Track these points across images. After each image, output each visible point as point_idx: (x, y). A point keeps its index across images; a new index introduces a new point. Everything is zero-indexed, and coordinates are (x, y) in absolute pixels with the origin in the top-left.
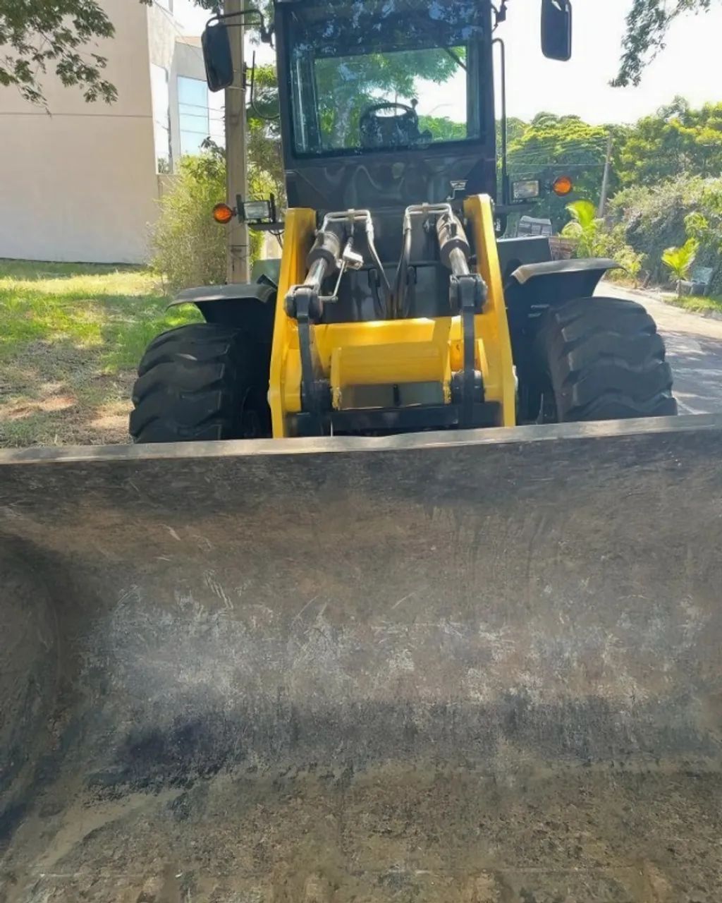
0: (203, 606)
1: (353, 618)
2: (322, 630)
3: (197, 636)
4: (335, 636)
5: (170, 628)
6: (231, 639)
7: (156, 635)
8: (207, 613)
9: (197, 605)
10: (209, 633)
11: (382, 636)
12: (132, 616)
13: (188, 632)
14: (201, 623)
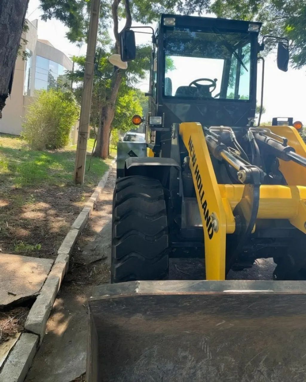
0: (193, 358)
1: (280, 363)
2: (262, 371)
3: (187, 376)
4: (269, 375)
5: (170, 372)
6: (208, 378)
7: (161, 376)
8: (195, 362)
9: (190, 356)
10: (194, 374)
11: (296, 374)
12: (148, 364)
13: (181, 374)
14: (190, 368)
